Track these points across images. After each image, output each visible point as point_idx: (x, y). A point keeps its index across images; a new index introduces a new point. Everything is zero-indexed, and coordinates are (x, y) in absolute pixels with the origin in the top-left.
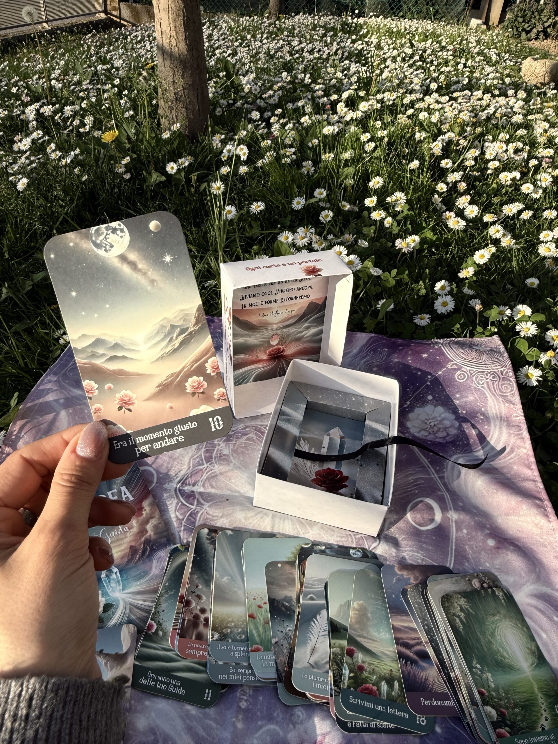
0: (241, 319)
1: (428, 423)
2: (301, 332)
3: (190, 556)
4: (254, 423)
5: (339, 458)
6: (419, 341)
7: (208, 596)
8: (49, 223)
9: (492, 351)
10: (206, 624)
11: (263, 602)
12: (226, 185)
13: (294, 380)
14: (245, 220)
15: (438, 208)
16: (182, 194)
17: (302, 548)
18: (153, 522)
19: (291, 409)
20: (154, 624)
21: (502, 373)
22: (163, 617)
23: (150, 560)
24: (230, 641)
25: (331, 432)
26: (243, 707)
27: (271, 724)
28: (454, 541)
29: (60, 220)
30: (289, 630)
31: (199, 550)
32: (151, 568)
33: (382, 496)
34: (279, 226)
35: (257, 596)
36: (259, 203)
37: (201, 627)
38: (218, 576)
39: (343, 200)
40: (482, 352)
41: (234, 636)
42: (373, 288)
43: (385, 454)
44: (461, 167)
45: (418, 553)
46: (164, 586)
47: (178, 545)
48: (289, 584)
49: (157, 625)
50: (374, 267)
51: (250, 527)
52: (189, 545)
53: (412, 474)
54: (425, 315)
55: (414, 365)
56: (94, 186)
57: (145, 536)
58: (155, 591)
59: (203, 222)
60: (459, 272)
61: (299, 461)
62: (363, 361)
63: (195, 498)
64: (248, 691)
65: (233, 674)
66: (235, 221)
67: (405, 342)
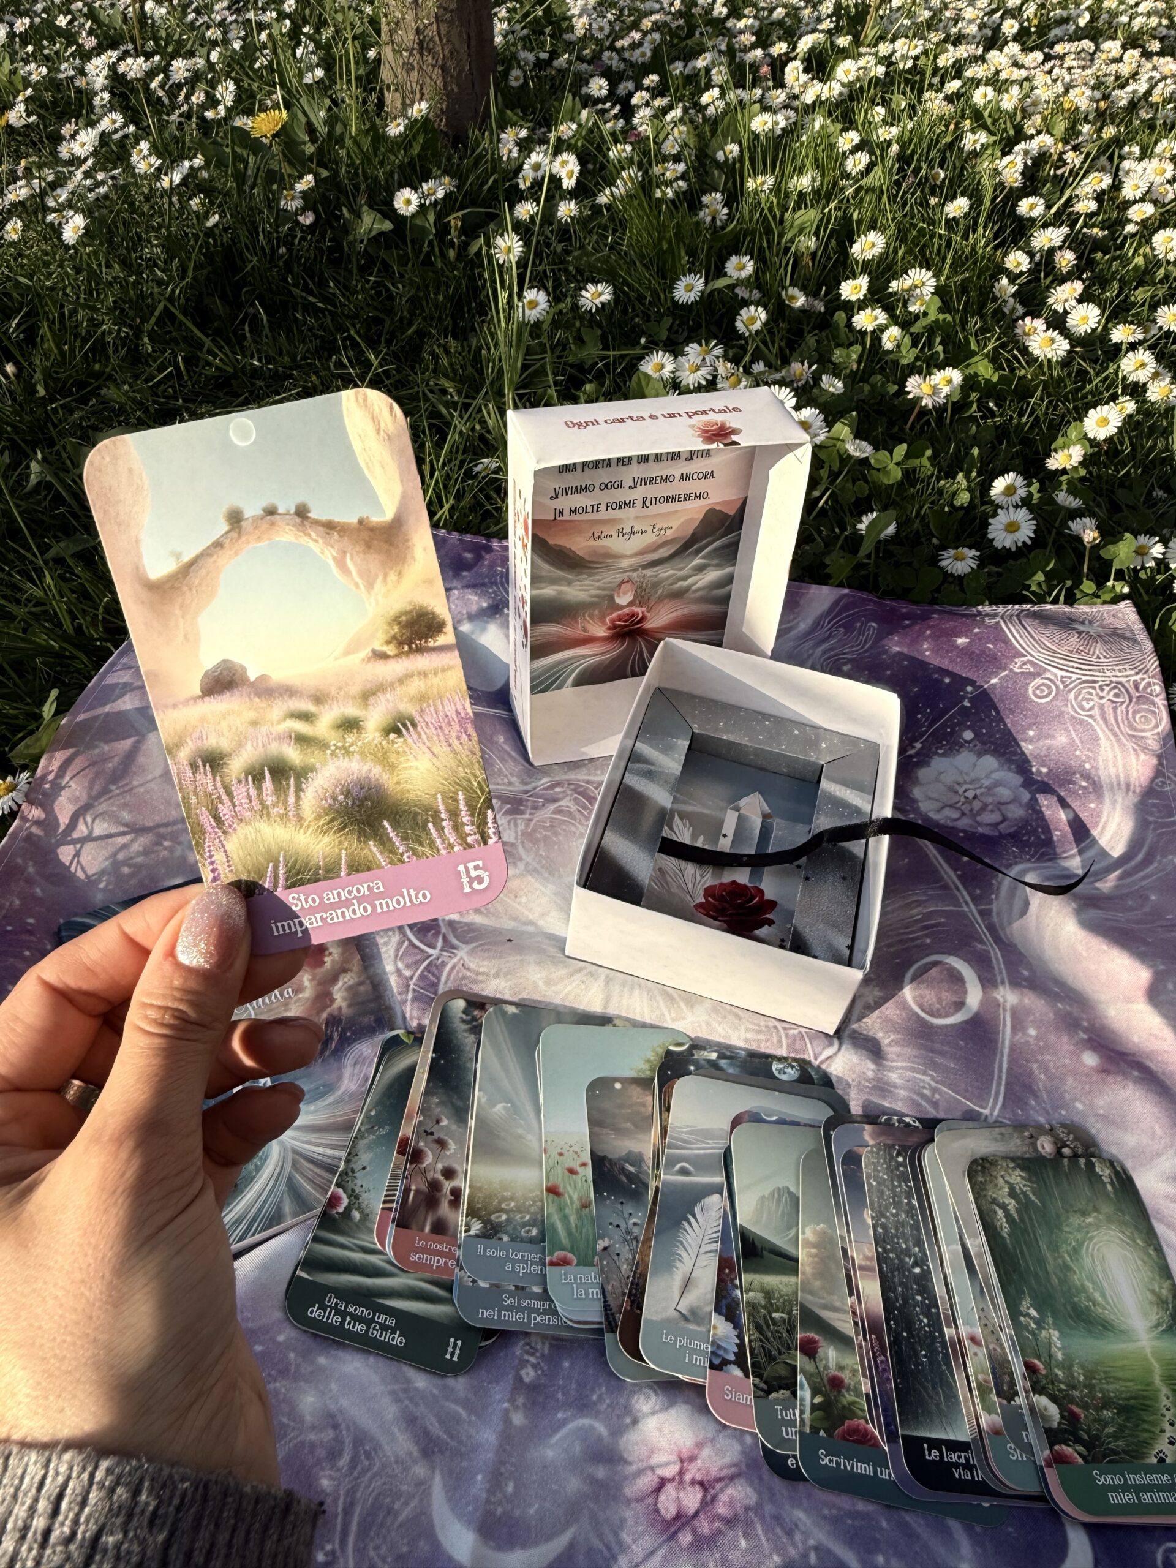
0: (551, 542)
1: (961, 791)
2: (685, 578)
3: (425, 1057)
4: (572, 776)
5: (758, 861)
6: (949, 608)
7: (461, 1143)
8: (133, 320)
9: (1116, 636)
10: (455, 1201)
11: (579, 1162)
12: (527, 244)
13: (662, 685)
14: (568, 326)
15: (1006, 310)
16: (428, 262)
17: (669, 1054)
18: (347, 980)
19: (655, 748)
20: (344, 1196)
21: (1136, 687)
22: (361, 1181)
23: (339, 1060)
24: (506, 1239)
25: (743, 802)
26: (527, 1380)
27: (586, 1416)
28: (1006, 1051)
29: (157, 313)
30: (635, 1224)
31: (445, 1045)
32: (340, 1078)
33: (851, 948)
34: (643, 341)
35: (566, 1147)
36: (600, 287)
37: (444, 1209)
38: (484, 1100)
39: (793, 284)
40: (1093, 638)
41: (515, 1229)
42: (849, 485)
43: (862, 855)
44: (1064, 216)
45: (924, 1073)
46: (367, 1116)
47: (400, 1032)
48: (636, 1126)
49: (349, 1197)
50: (855, 438)
51: (557, 1001)
52: (423, 1033)
53: (919, 903)
54: (966, 550)
55: (936, 661)
56: (234, 240)
57: (329, 1010)
58: (348, 1126)
59: (473, 329)
60: (1049, 456)
61: (670, 863)
62: (820, 650)
63: (438, 933)
64: (539, 1346)
65: (509, 1308)
66: (545, 326)
67: (918, 610)
